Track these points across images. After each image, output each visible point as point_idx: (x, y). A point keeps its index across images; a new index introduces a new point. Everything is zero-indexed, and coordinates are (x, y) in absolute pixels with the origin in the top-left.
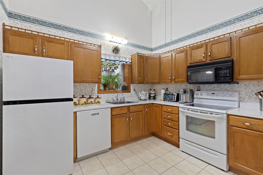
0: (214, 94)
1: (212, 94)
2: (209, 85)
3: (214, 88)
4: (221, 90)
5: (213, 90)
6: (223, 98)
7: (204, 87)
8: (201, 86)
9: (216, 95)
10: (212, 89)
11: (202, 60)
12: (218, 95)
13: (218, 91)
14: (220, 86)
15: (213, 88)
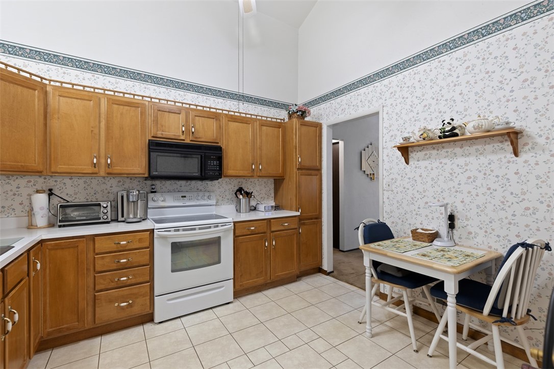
0: (185, 197)
1: (182, 197)
2: (172, 182)
3: (181, 186)
4: (190, 191)
5: (179, 191)
6: (198, 203)
7: (163, 185)
8: (158, 183)
9: (188, 198)
10: (177, 188)
11: (179, 136)
12: (190, 198)
13: (187, 191)
14: (190, 185)
15: (179, 188)
